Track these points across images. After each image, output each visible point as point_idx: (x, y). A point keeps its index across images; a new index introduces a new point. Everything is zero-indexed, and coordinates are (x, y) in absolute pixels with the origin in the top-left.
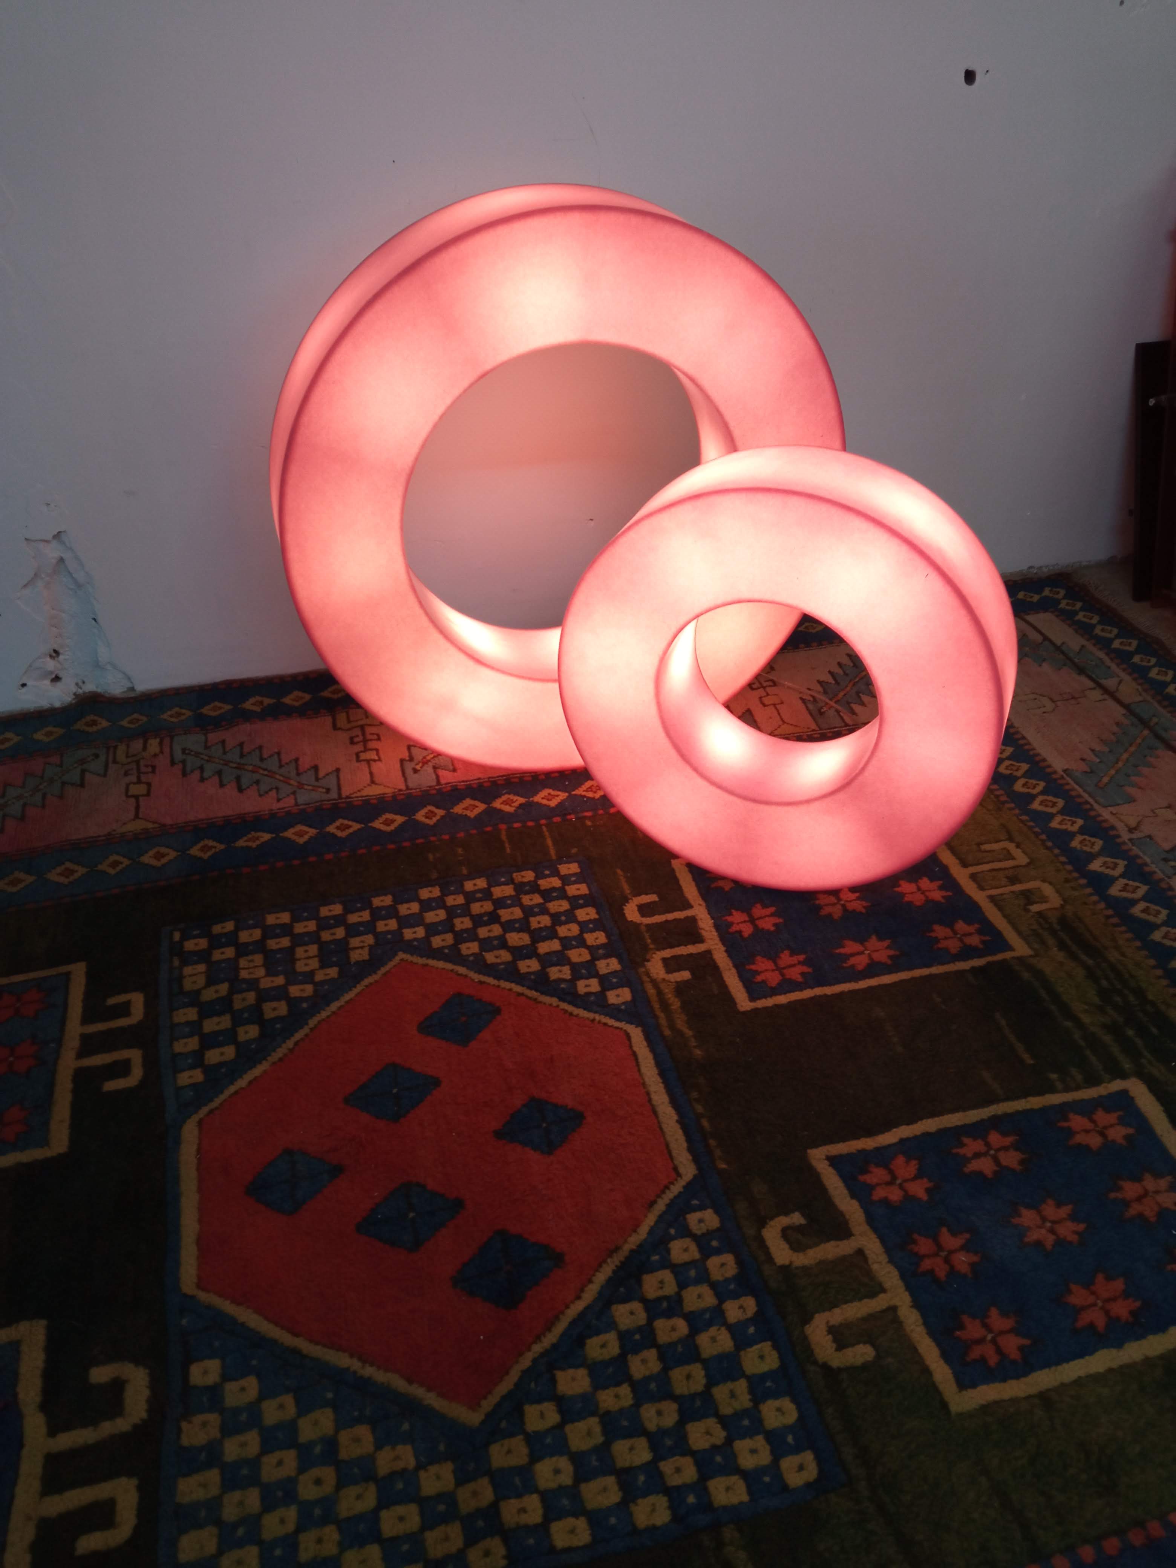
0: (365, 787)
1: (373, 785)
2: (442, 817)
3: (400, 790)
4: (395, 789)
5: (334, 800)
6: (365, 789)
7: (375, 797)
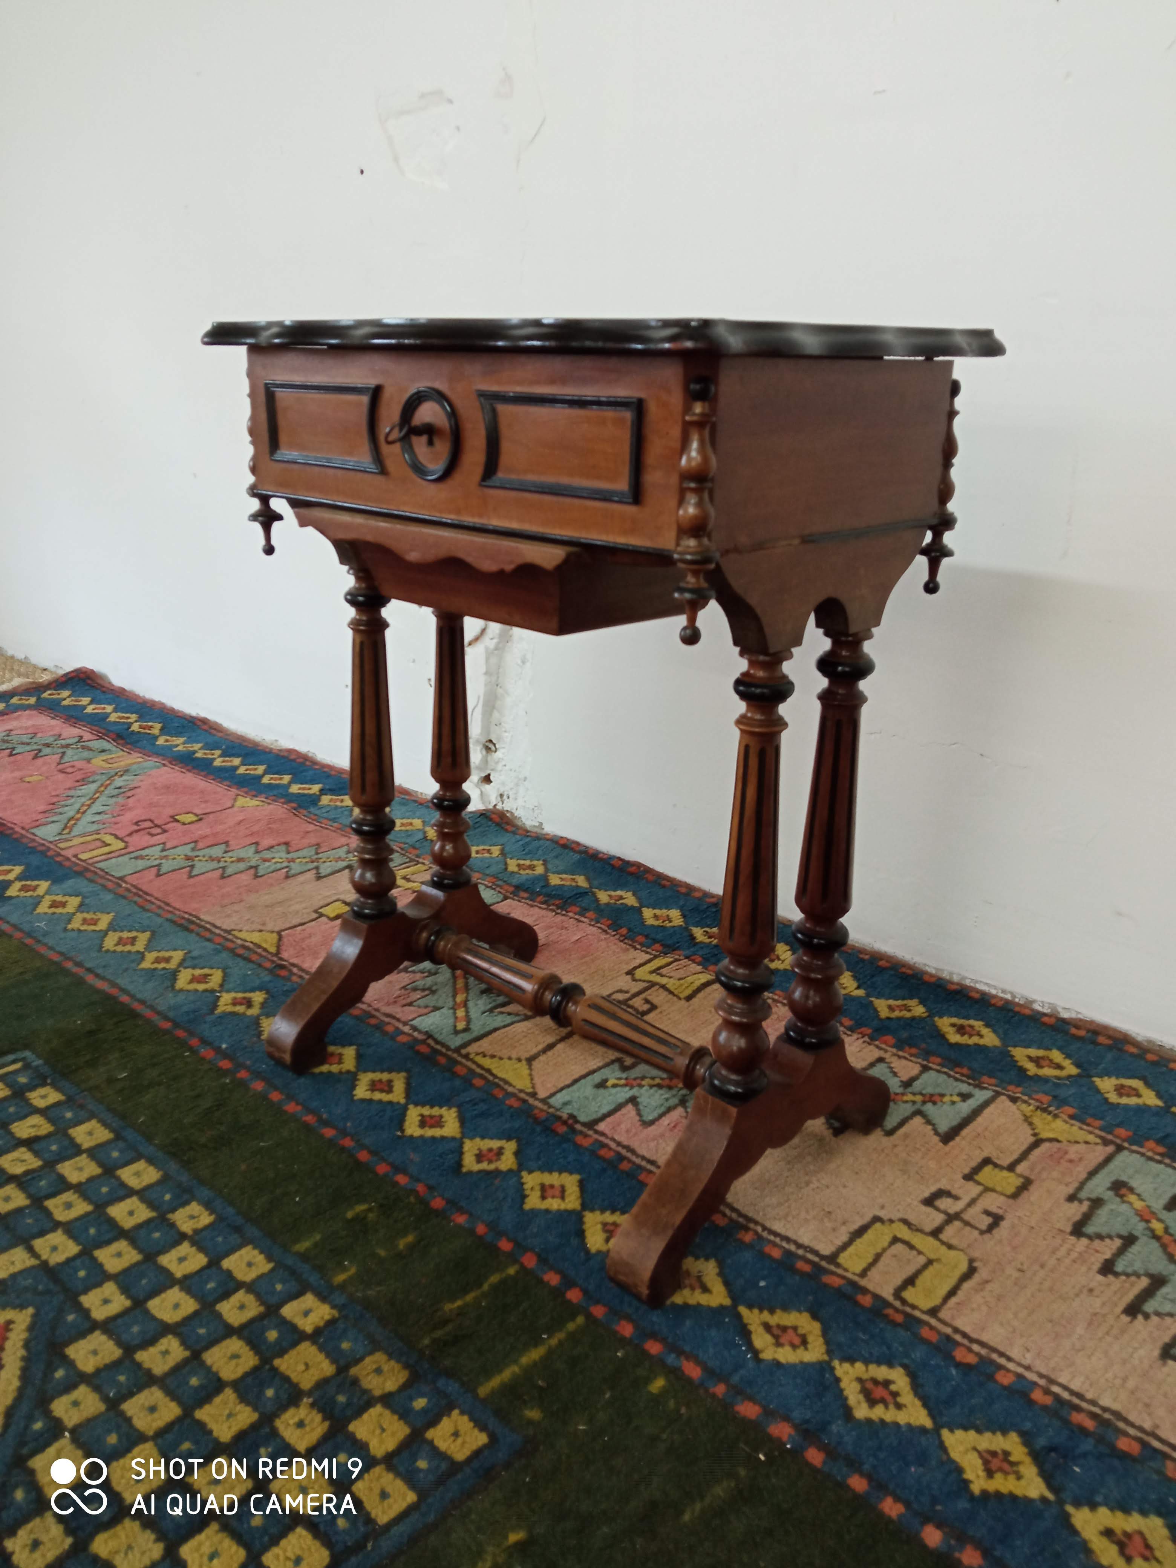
0: (510, 1058)
1: (524, 1062)
2: (497, 1172)
3: (534, 1095)
4: (533, 1087)
5: (448, 1048)
6: (506, 1061)
7: (491, 1078)
